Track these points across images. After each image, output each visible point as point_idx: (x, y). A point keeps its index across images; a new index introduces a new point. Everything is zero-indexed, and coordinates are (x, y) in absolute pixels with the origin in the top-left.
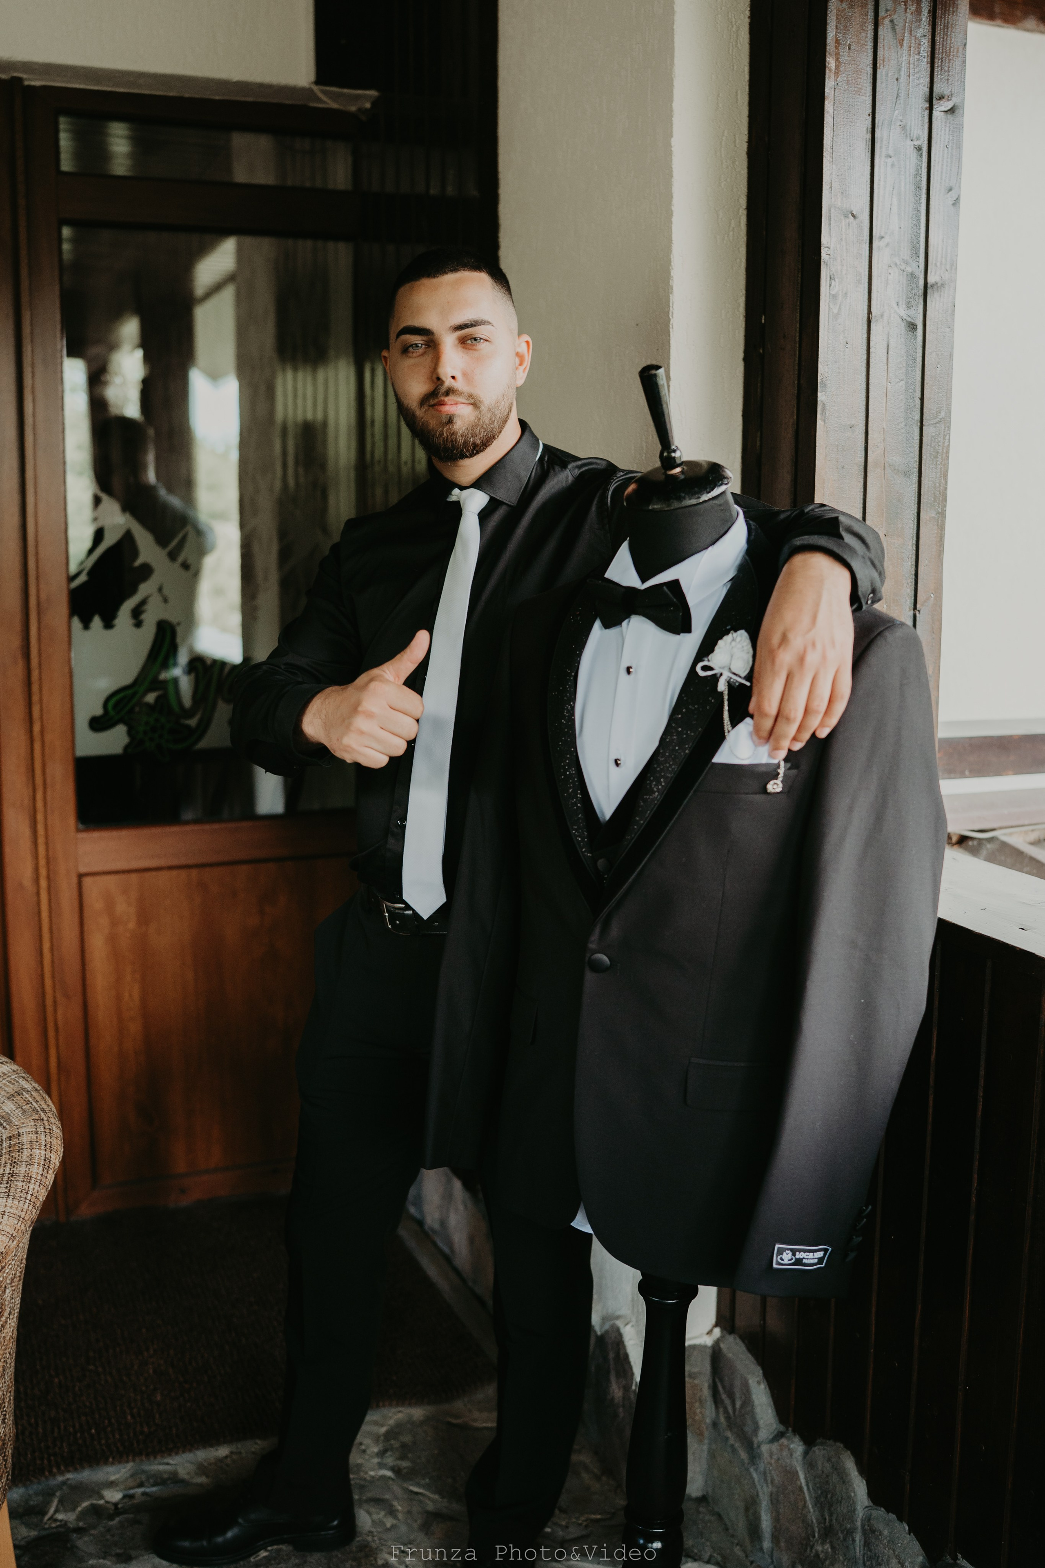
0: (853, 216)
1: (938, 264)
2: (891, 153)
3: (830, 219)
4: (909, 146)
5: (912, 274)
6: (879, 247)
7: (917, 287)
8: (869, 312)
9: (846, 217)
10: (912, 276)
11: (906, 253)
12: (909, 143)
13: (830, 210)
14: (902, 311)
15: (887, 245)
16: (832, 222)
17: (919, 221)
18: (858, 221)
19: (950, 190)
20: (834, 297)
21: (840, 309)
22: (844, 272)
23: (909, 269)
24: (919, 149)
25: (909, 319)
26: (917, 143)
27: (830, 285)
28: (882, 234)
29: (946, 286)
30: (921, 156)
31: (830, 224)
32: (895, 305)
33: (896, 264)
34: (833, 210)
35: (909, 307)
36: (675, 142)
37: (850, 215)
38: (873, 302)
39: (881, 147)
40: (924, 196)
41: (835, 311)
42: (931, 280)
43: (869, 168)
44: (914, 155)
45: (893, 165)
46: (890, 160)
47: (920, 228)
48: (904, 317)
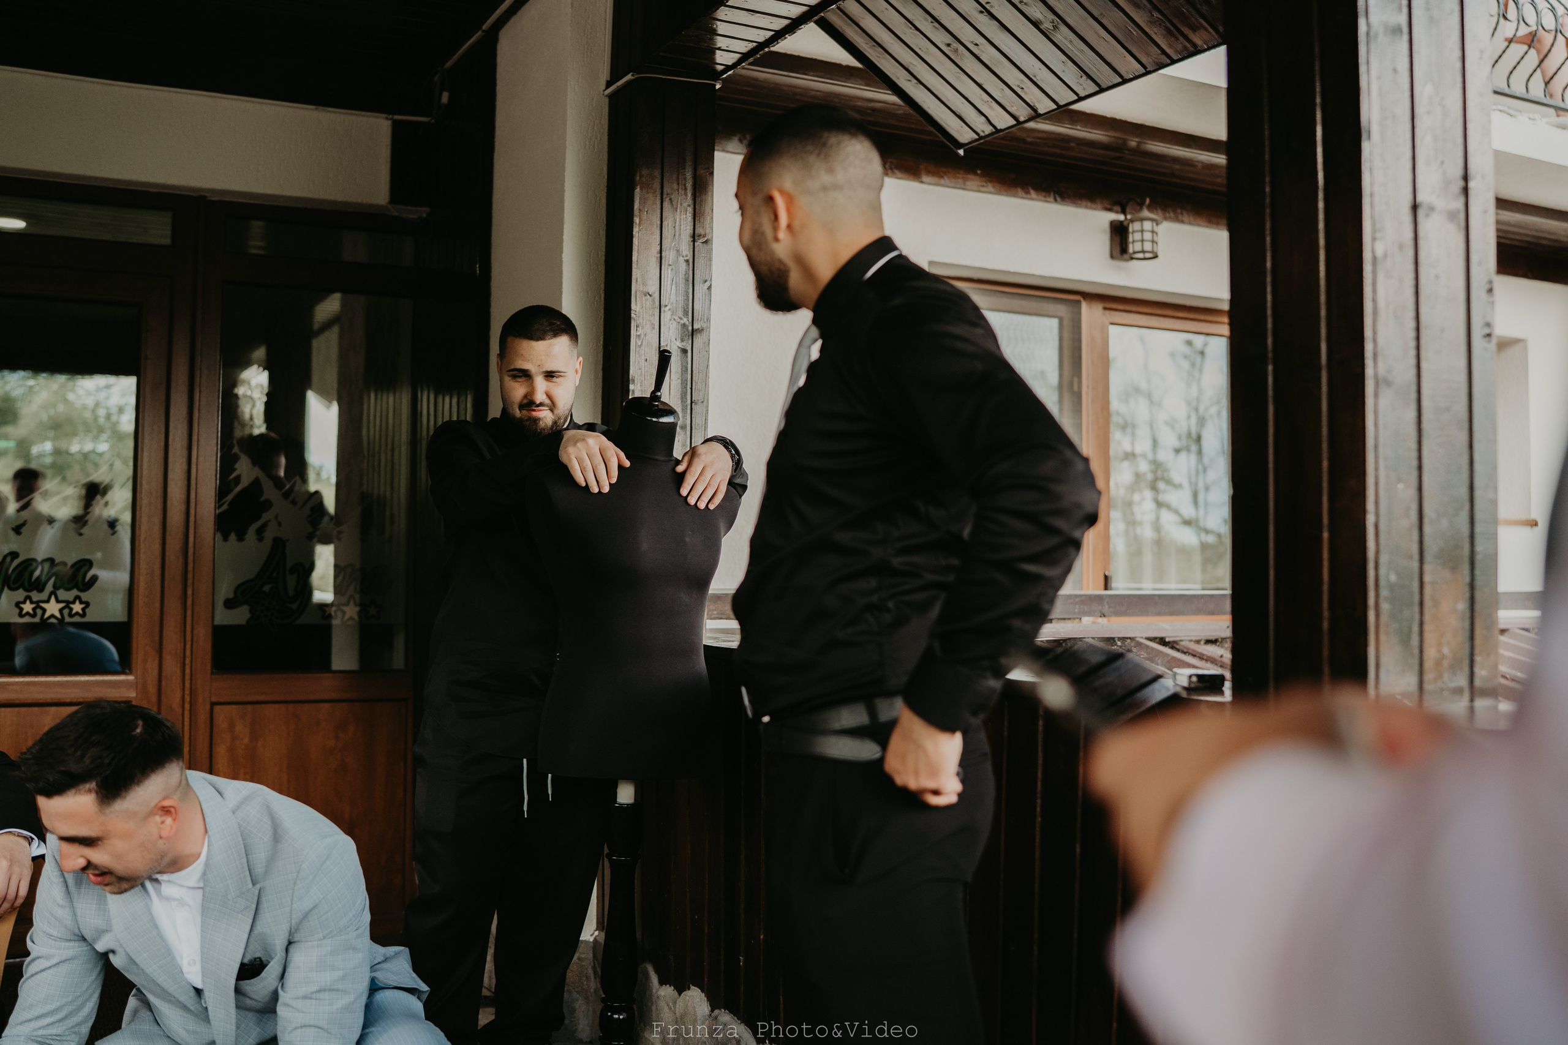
0: (650, 295)
1: (700, 319)
2: (670, 263)
3: (636, 297)
4: (681, 260)
5: (684, 324)
6: (664, 311)
7: (687, 331)
8: (660, 344)
9: (645, 295)
10: (684, 325)
11: (680, 313)
12: (681, 258)
13: (636, 292)
14: (679, 344)
15: (669, 309)
16: (638, 298)
17: (688, 297)
18: (652, 298)
19: (706, 281)
20: (639, 336)
21: (642, 342)
22: (644, 323)
23: (682, 322)
24: (687, 261)
25: (682, 347)
26: (686, 258)
27: (637, 330)
28: (666, 304)
29: (705, 331)
30: (689, 265)
31: (636, 299)
32: (674, 339)
33: (674, 319)
34: (638, 292)
35: (682, 341)
37: (648, 295)
38: (662, 339)
39: (665, 261)
40: (691, 285)
41: (640, 344)
42: (696, 327)
43: (659, 271)
44: (683, 266)
45: (672, 270)
46: (671, 267)
47: (688, 301)
48: (680, 346)
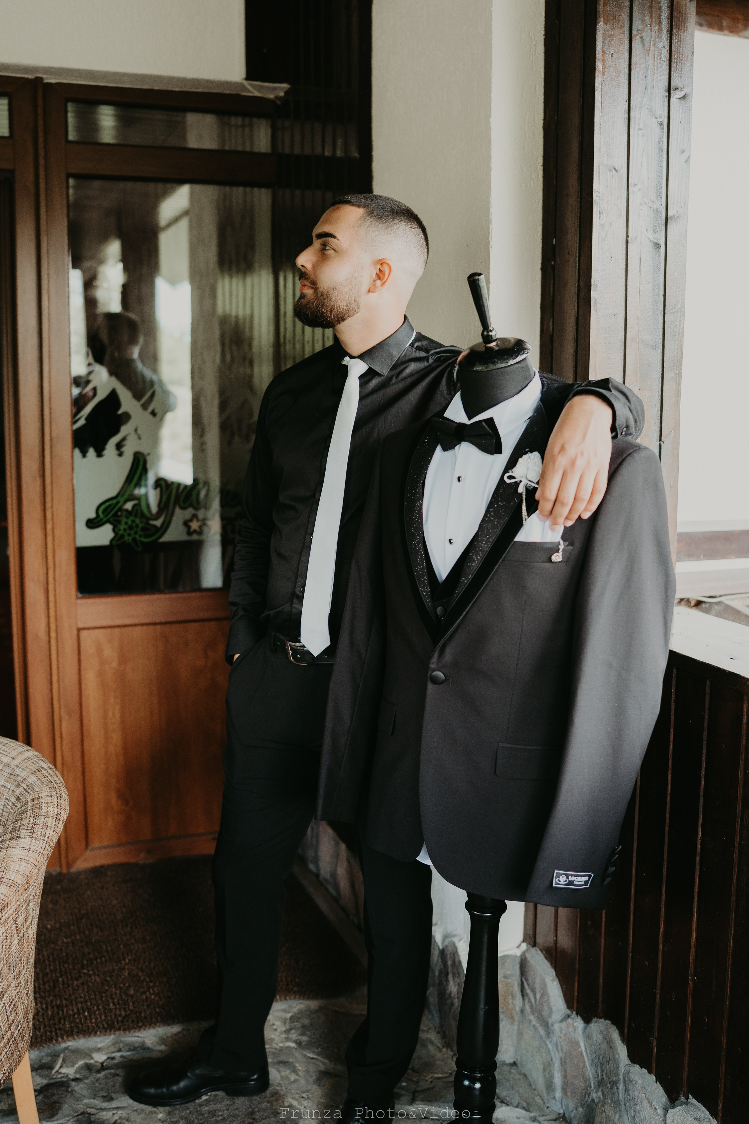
0: (616, 170)
1: (676, 203)
2: (642, 126)
3: (599, 173)
4: (654, 123)
5: (657, 209)
6: (634, 192)
7: (661, 218)
8: (627, 236)
9: (611, 171)
10: (657, 211)
11: (654, 195)
12: (654, 120)
13: (599, 167)
14: (651, 236)
15: (639, 190)
16: (601, 174)
17: (661, 173)
18: (619, 173)
19: (684, 152)
20: (603, 226)
21: (607, 234)
22: (609, 208)
23: (655, 206)
24: (661, 124)
25: (655, 241)
26: (660, 120)
27: (600, 218)
28: (636, 183)
29: (682, 218)
30: (663, 129)
31: (599, 176)
32: (646, 231)
33: (646, 203)
34: (601, 167)
35: (655, 232)
36: (492, 120)
37: (613, 170)
38: (630, 229)
39: (635, 123)
40: (665, 156)
41: (604, 236)
42: (670, 213)
43: (627, 137)
44: (657, 128)
45: (643, 135)
46: (641, 132)
47: (662, 179)
48: (652, 239)
